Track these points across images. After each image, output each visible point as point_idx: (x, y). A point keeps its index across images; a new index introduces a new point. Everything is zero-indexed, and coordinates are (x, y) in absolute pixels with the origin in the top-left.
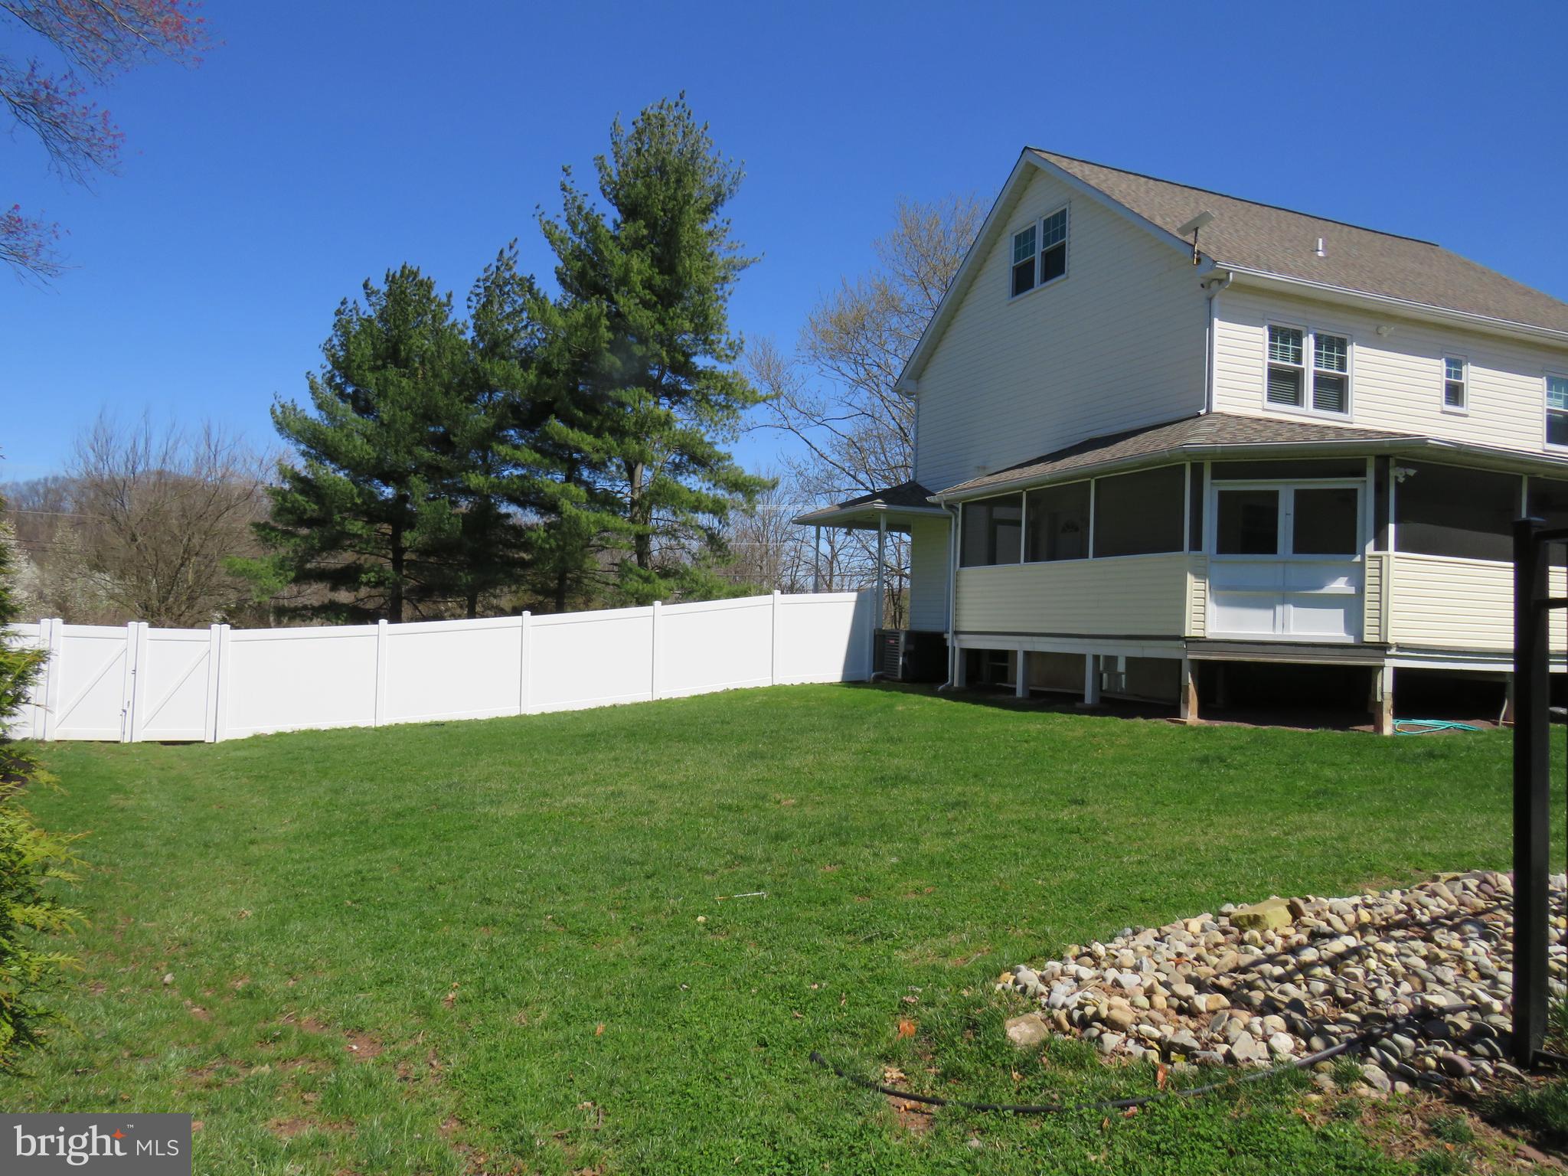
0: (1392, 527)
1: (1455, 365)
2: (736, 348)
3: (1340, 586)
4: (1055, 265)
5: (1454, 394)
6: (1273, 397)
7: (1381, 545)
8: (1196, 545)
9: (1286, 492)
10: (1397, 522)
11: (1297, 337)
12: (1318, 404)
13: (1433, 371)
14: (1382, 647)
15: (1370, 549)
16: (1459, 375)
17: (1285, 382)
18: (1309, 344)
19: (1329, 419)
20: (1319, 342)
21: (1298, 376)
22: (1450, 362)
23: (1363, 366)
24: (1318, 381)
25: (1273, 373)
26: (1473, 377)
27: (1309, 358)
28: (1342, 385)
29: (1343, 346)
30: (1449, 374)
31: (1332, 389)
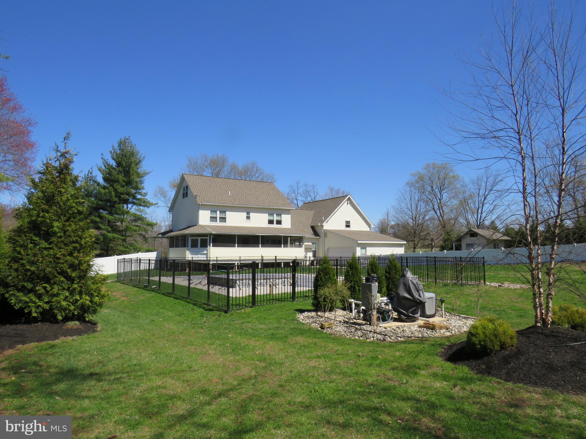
0: (211, 244)
1: (248, 213)
2: (146, 194)
3: (205, 252)
4: (187, 196)
5: (248, 218)
6: (211, 221)
7: (210, 246)
8: (188, 247)
9: (199, 239)
10: (212, 243)
11: (216, 212)
12: (220, 221)
13: (244, 214)
14: (210, 260)
15: (209, 247)
16: (249, 215)
17: (213, 219)
18: (218, 212)
19: (223, 224)
20: (220, 212)
21: (216, 218)
22: (247, 213)
23: (229, 215)
24: (220, 218)
25: (211, 217)
26: (252, 215)
27: (218, 215)
28: (225, 218)
29: (225, 212)
30: (247, 215)
31: (223, 219)
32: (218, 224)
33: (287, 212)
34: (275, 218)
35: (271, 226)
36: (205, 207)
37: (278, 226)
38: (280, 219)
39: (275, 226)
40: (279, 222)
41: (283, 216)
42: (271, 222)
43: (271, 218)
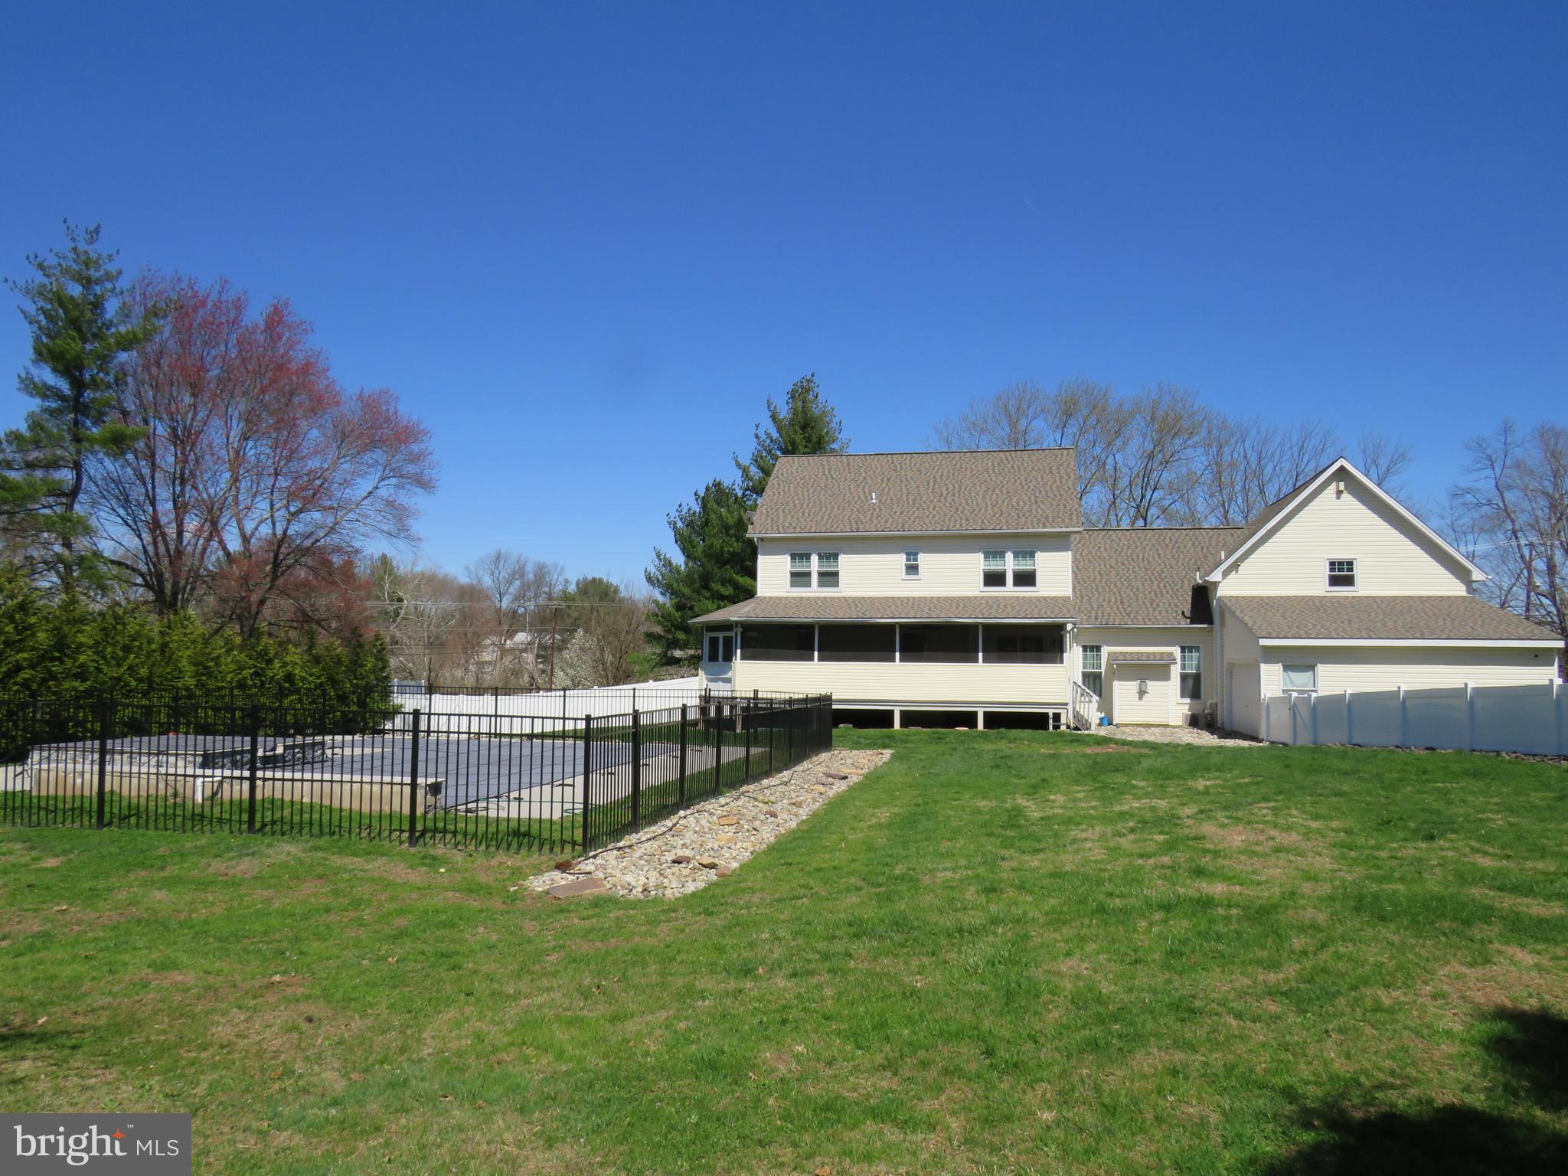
1: (912, 555)
5: (912, 569)
6: (792, 585)
10: (741, 649)
11: (808, 557)
12: (821, 584)
13: (896, 560)
16: (916, 559)
17: (800, 578)
18: (814, 558)
19: (828, 592)
20: (821, 557)
21: (808, 574)
22: (908, 554)
23: (848, 564)
24: (821, 574)
25: (794, 575)
26: (924, 559)
27: (814, 565)
28: (835, 574)
29: (836, 556)
30: (908, 560)
31: (830, 578)
32: (814, 590)
33: (1057, 542)
34: (1010, 564)
35: (995, 591)
36: (776, 546)
37: (1025, 591)
38: (1029, 568)
39: (1010, 590)
40: (1026, 579)
41: (1039, 555)
42: (994, 579)
43: (995, 566)
